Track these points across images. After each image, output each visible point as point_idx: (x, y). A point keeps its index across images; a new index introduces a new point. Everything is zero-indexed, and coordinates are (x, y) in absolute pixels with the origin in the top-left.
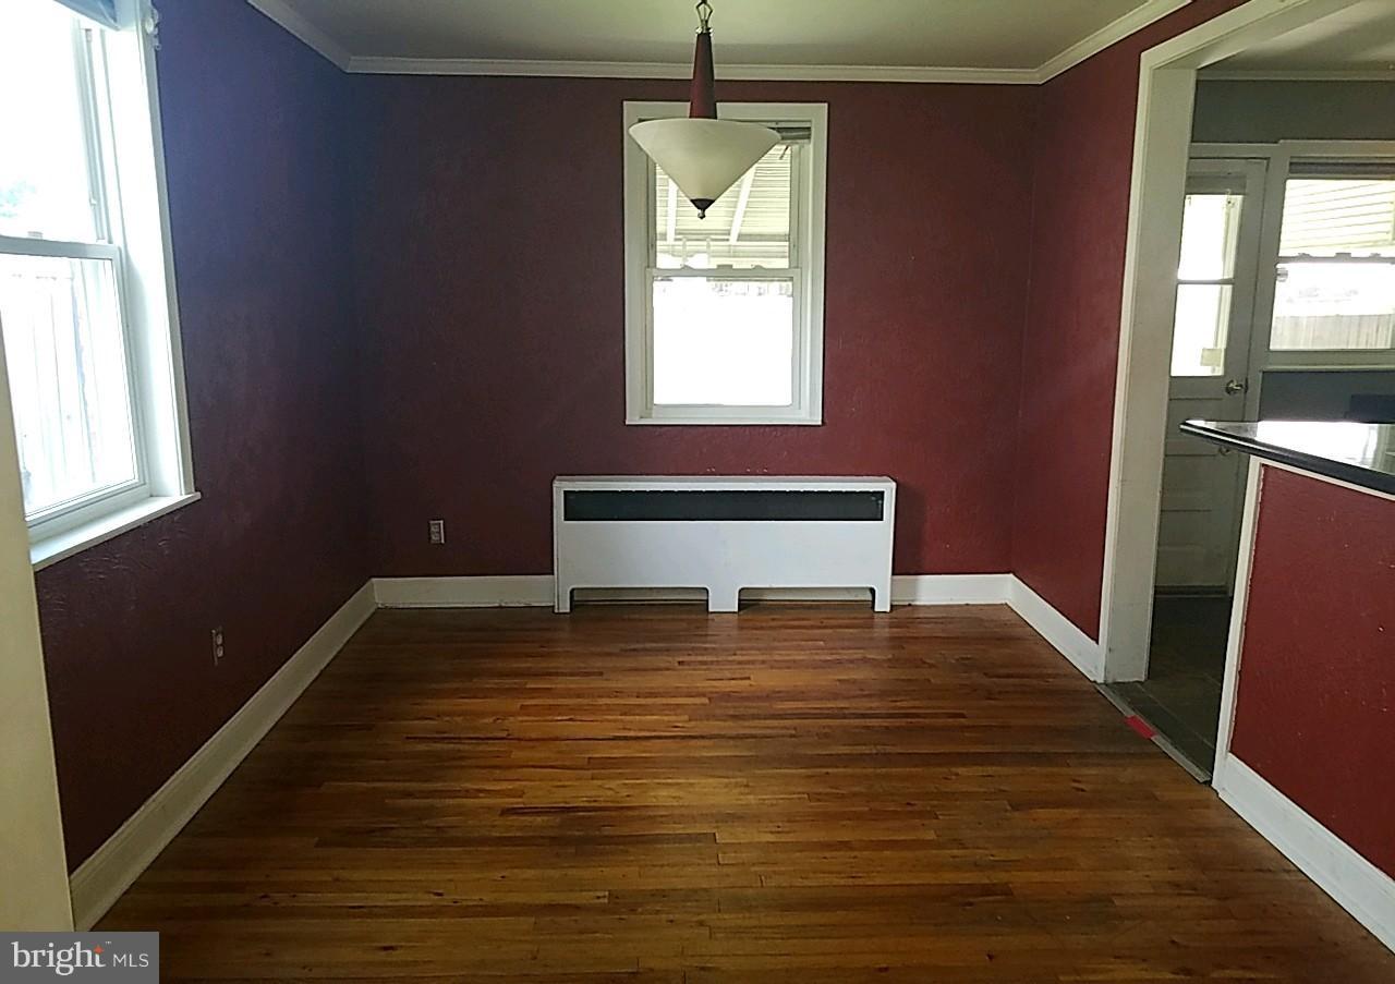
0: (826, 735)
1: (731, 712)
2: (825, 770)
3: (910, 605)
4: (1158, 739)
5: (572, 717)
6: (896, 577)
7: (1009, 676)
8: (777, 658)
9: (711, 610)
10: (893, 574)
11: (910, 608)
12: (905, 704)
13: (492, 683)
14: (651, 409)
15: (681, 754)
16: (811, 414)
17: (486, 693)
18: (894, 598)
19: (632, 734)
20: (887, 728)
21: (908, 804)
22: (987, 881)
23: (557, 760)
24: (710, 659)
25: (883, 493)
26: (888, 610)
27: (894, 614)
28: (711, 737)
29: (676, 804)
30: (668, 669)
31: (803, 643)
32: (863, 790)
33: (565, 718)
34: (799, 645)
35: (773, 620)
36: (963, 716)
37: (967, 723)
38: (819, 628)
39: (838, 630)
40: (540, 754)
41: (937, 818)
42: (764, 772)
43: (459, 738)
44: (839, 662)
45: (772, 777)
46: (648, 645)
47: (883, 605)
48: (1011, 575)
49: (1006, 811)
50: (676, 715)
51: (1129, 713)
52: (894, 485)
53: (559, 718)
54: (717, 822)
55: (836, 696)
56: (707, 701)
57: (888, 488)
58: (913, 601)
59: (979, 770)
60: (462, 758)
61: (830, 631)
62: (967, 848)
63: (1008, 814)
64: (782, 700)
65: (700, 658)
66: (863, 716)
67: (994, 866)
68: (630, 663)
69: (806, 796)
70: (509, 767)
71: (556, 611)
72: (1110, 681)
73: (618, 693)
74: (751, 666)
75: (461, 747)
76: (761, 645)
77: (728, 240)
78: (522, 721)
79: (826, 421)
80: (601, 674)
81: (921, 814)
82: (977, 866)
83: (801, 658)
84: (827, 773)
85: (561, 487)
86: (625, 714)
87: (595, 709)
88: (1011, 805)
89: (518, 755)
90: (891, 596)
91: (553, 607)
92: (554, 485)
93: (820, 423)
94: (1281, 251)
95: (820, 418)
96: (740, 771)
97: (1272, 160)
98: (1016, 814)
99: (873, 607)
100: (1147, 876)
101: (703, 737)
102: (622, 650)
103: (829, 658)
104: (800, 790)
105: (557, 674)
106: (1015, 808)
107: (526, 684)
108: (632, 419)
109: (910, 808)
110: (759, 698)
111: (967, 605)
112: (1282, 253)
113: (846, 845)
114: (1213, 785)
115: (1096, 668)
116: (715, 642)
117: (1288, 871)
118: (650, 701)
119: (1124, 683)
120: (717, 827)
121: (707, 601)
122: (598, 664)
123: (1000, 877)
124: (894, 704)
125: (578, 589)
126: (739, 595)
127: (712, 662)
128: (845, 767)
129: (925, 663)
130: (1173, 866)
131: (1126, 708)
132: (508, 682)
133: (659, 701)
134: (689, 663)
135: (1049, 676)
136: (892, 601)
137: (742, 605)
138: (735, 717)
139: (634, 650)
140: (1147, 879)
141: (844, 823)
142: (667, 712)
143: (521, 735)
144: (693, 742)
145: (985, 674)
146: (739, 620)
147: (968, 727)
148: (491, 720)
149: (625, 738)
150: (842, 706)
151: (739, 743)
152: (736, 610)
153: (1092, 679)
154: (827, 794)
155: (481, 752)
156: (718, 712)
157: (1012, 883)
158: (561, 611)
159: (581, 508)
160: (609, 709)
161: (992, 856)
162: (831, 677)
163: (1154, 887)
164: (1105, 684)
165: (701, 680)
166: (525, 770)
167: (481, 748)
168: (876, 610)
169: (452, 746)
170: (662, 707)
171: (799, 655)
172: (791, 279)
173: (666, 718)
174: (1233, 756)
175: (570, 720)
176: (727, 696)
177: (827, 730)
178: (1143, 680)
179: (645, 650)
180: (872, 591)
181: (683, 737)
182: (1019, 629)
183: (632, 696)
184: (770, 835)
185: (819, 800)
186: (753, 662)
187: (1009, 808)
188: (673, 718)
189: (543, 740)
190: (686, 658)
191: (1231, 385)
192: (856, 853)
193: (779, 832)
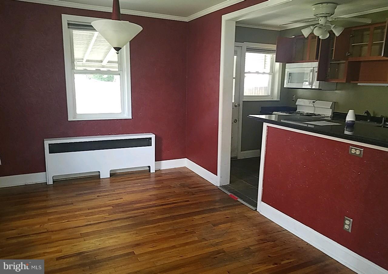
0: (153, 213)
1: (121, 210)
2: (158, 224)
3: (159, 170)
4: (239, 200)
5: (68, 220)
6: (156, 162)
7: (195, 188)
8: (128, 190)
9: (101, 178)
10: (155, 161)
11: (160, 171)
12: (172, 200)
13: (33, 213)
14: (76, 115)
15: (111, 227)
16: (128, 115)
17: (33, 217)
18: (156, 168)
19: (92, 223)
20: (170, 208)
21: (186, 230)
22: (217, 249)
23: (69, 237)
24: (107, 194)
25: (151, 138)
26: (154, 172)
27: (156, 173)
28: (118, 219)
29: (117, 244)
30: (95, 199)
31: (134, 185)
32: (172, 228)
33: (66, 221)
34: (133, 186)
35: (121, 179)
36: (188, 201)
37: (191, 203)
38: (136, 180)
39: (142, 180)
40: (62, 235)
41: (196, 233)
42: (141, 228)
43: (28, 235)
44: (147, 189)
45: (143, 229)
46: (85, 192)
47: (153, 171)
48: (186, 159)
49: (212, 227)
50: (104, 214)
51: (229, 194)
52: (154, 135)
53: (64, 221)
54: (132, 247)
55: (150, 200)
56: (112, 208)
57: (153, 136)
58: (160, 168)
59: (200, 216)
60: (33, 242)
61: (140, 180)
62: (207, 240)
63: (213, 228)
64: (135, 204)
65: (104, 194)
66: (162, 205)
67: (217, 244)
68: (80, 199)
69: (156, 233)
70: (53, 242)
71: (48, 184)
72: (221, 185)
73: (81, 210)
74: (121, 194)
75: (30, 238)
76: (122, 187)
77: (82, 61)
78: (50, 225)
79: (133, 117)
80: (72, 204)
81: (191, 233)
82: (213, 245)
83: (135, 189)
84: (159, 225)
85: (47, 143)
86: (87, 216)
87: (76, 216)
88: (213, 225)
89: (54, 237)
90: (155, 168)
91: (46, 183)
92: (45, 142)
93: (131, 118)
94: (245, 70)
95: (131, 117)
96: (132, 229)
97: (243, 47)
98: (215, 227)
99: (150, 171)
100: (255, 239)
101: (116, 220)
102: (76, 195)
103: (143, 189)
104: (153, 232)
105: (58, 206)
106: (214, 226)
107: (47, 211)
108: (70, 119)
109: (187, 231)
110: (128, 204)
111: (175, 168)
112: (245, 71)
113: (174, 247)
114: (257, 210)
115: (217, 182)
116: (105, 188)
117: (284, 230)
118: (93, 210)
119: (224, 186)
120: (133, 249)
121: (100, 175)
122: (70, 200)
123: (220, 247)
124: (168, 200)
125: (55, 176)
126: (110, 172)
127: (108, 195)
128: (164, 222)
129: (171, 186)
130: (259, 235)
131: (228, 192)
132: (39, 212)
133: (96, 210)
134: (102, 196)
135: (205, 186)
136: (155, 169)
137: (111, 175)
138: (123, 212)
139: (80, 194)
140: (254, 240)
141: (171, 240)
142: (101, 213)
143: (53, 230)
144: (114, 222)
145: (189, 188)
146: (110, 180)
147: (191, 204)
148: (39, 226)
149: (90, 225)
150: (154, 203)
151: (128, 220)
152: (109, 177)
153: (216, 185)
154: (162, 232)
155: (39, 238)
156: (117, 211)
157: (224, 248)
158: (49, 184)
159: (54, 149)
160: (81, 215)
161: (215, 241)
162: (147, 194)
163: (258, 242)
164: (220, 186)
165: (106, 201)
166: (59, 242)
167: (39, 237)
168: (151, 172)
169: (27, 238)
170: (98, 212)
171: (134, 189)
172: (119, 74)
173: (101, 215)
174: (263, 202)
175: (68, 221)
176: (118, 205)
177: (153, 211)
178: (229, 184)
179: (85, 193)
180: (149, 167)
181: (109, 221)
182: (192, 174)
183: (87, 210)
184: (150, 248)
185: (160, 234)
186: (121, 193)
187: (213, 226)
188: (103, 215)
189: (62, 230)
190: (99, 195)
191: (236, 105)
192: (178, 249)
193: (153, 247)
